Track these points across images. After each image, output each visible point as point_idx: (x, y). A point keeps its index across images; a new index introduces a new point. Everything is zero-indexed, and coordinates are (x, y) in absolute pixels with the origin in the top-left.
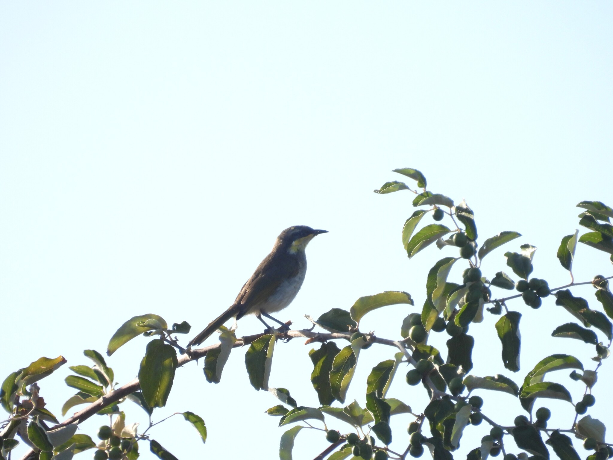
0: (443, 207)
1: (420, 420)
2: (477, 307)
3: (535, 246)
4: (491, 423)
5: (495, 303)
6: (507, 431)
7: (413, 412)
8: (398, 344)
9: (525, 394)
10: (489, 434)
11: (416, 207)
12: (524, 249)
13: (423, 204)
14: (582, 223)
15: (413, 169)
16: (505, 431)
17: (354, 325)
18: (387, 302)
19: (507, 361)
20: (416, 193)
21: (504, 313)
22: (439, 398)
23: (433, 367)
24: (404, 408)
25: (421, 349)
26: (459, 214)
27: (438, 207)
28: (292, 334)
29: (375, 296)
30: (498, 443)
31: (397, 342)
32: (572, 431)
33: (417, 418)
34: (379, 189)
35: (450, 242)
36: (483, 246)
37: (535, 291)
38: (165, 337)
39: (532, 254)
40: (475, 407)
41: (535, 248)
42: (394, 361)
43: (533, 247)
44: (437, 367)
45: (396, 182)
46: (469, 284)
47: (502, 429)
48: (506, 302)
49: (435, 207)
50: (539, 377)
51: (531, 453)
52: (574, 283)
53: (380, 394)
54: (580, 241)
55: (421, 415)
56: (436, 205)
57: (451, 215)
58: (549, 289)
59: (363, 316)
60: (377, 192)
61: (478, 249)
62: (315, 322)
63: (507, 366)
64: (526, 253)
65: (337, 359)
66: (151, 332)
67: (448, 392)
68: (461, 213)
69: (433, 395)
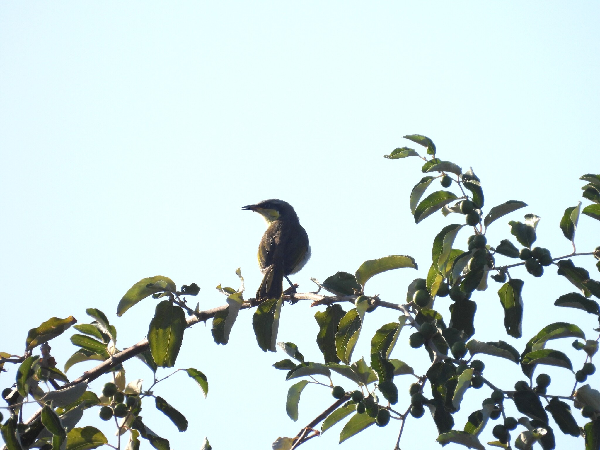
0: (451, 175)
1: (422, 382)
2: (482, 273)
3: (539, 216)
4: (492, 387)
5: (499, 270)
6: (507, 395)
7: (415, 374)
8: (402, 307)
9: (527, 360)
10: (490, 397)
11: (425, 173)
12: (528, 219)
13: (432, 170)
14: (585, 195)
15: (423, 136)
16: (506, 395)
17: (359, 288)
18: (391, 266)
19: (510, 328)
20: (425, 160)
21: (508, 280)
22: (441, 361)
23: (437, 330)
24: (407, 370)
25: (425, 313)
26: (467, 181)
27: (446, 174)
28: (299, 297)
29: (379, 260)
30: (498, 407)
31: (401, 305)
32: (571, 398)
33: (418, 380)
34: (389, 154)
35: (456, 209)
36: (490, 214)
37: (537, 260)
38: (174, 298)
39: (536, 224)
40: (477, 371)
41: (539, 218)
42: (398, 324)
43: (537, 217)
44: (440, 330)
45: (406, 148)
46: (474, 251)
47: (503, 393)
48: (509, 270)
49: (443, 174)
50: (540, 344)
51: (531, 418)
52: (576, 253)
53: (384, 355)
54: (583, 212)
55: (423, 377)
56: (444, 172)
57: (458, 182)
58: (552, 258)
59: (368, 280)
60: (387, 158)
61: (483, 217)
62: (320, 285)
63: (509, 332)
64: (530, 223)
65: (342, 322)
66: (160, 293)
67: (450, 355)
68: (469, 180)
69: (435, 357)
